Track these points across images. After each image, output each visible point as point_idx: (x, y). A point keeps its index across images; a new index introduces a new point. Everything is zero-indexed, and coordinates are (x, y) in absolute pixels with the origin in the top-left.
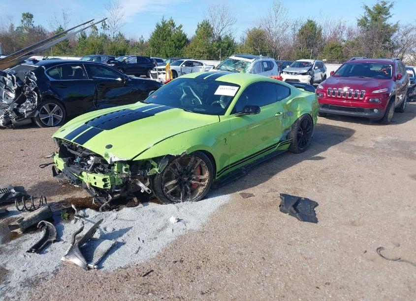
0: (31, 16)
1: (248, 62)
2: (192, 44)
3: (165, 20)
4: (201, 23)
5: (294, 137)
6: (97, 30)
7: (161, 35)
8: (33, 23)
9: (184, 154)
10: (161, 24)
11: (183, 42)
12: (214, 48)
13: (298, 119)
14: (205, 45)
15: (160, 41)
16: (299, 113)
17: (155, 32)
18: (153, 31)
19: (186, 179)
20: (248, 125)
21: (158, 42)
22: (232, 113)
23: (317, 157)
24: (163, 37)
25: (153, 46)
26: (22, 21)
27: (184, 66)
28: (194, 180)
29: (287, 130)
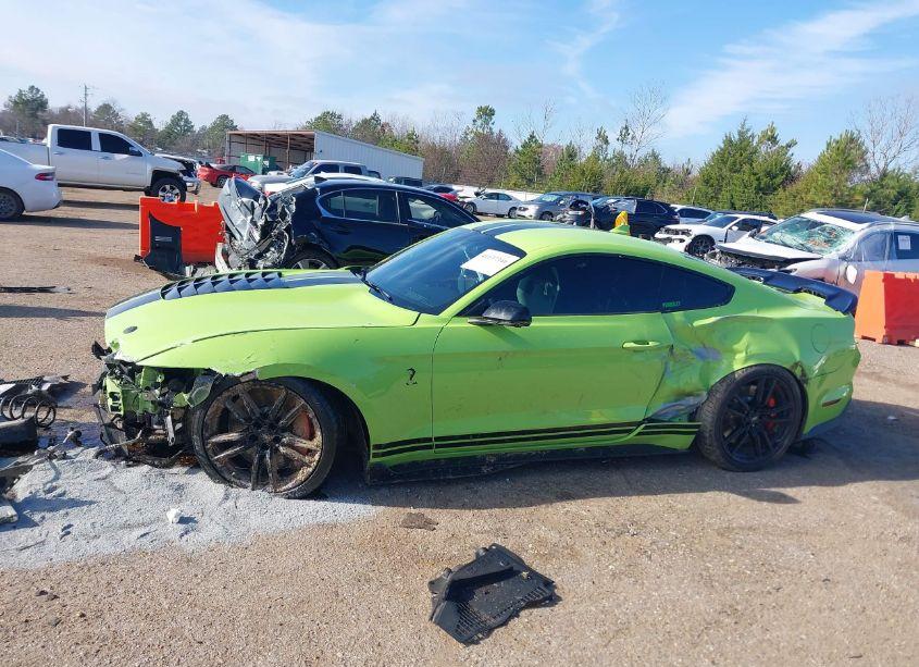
0: (492, 113)
1: (846, 230)
2: (799, 185)
3: (747, 127)
4: (838, 138)
5: (710, 420)
6: (607, 142)
7: (731, 160)
8: (492, 126)
9: (251, 377)
10: (737, 137)
11: (778, 180)
12: (857, 197)
13: (734, 373)
14: (832, 188)
15: (726, 172)
16: (740, 356)
17: (718, 153)
18: (715, 149)
19: (267, 438)
20: (508, 353)
21: (720, 175)
22: (461, 314)
23: (776, 494)
24: (734, 163)
25: (707, 182)
26: (474, 121)
27: (735, 228)
28: (283, 445)
29: (690, 394)
